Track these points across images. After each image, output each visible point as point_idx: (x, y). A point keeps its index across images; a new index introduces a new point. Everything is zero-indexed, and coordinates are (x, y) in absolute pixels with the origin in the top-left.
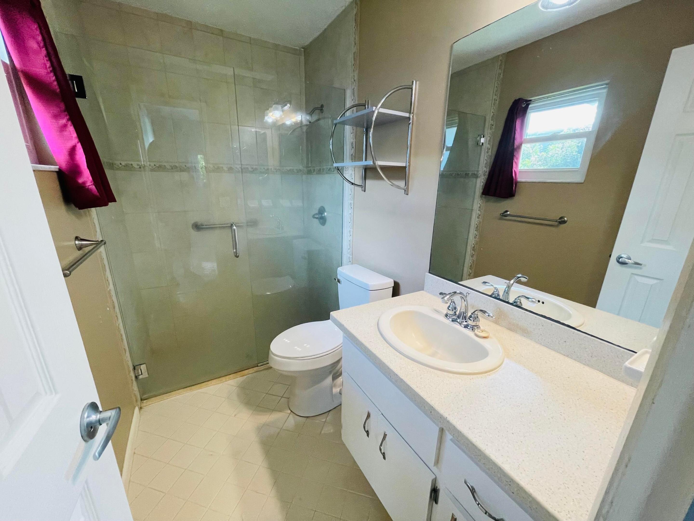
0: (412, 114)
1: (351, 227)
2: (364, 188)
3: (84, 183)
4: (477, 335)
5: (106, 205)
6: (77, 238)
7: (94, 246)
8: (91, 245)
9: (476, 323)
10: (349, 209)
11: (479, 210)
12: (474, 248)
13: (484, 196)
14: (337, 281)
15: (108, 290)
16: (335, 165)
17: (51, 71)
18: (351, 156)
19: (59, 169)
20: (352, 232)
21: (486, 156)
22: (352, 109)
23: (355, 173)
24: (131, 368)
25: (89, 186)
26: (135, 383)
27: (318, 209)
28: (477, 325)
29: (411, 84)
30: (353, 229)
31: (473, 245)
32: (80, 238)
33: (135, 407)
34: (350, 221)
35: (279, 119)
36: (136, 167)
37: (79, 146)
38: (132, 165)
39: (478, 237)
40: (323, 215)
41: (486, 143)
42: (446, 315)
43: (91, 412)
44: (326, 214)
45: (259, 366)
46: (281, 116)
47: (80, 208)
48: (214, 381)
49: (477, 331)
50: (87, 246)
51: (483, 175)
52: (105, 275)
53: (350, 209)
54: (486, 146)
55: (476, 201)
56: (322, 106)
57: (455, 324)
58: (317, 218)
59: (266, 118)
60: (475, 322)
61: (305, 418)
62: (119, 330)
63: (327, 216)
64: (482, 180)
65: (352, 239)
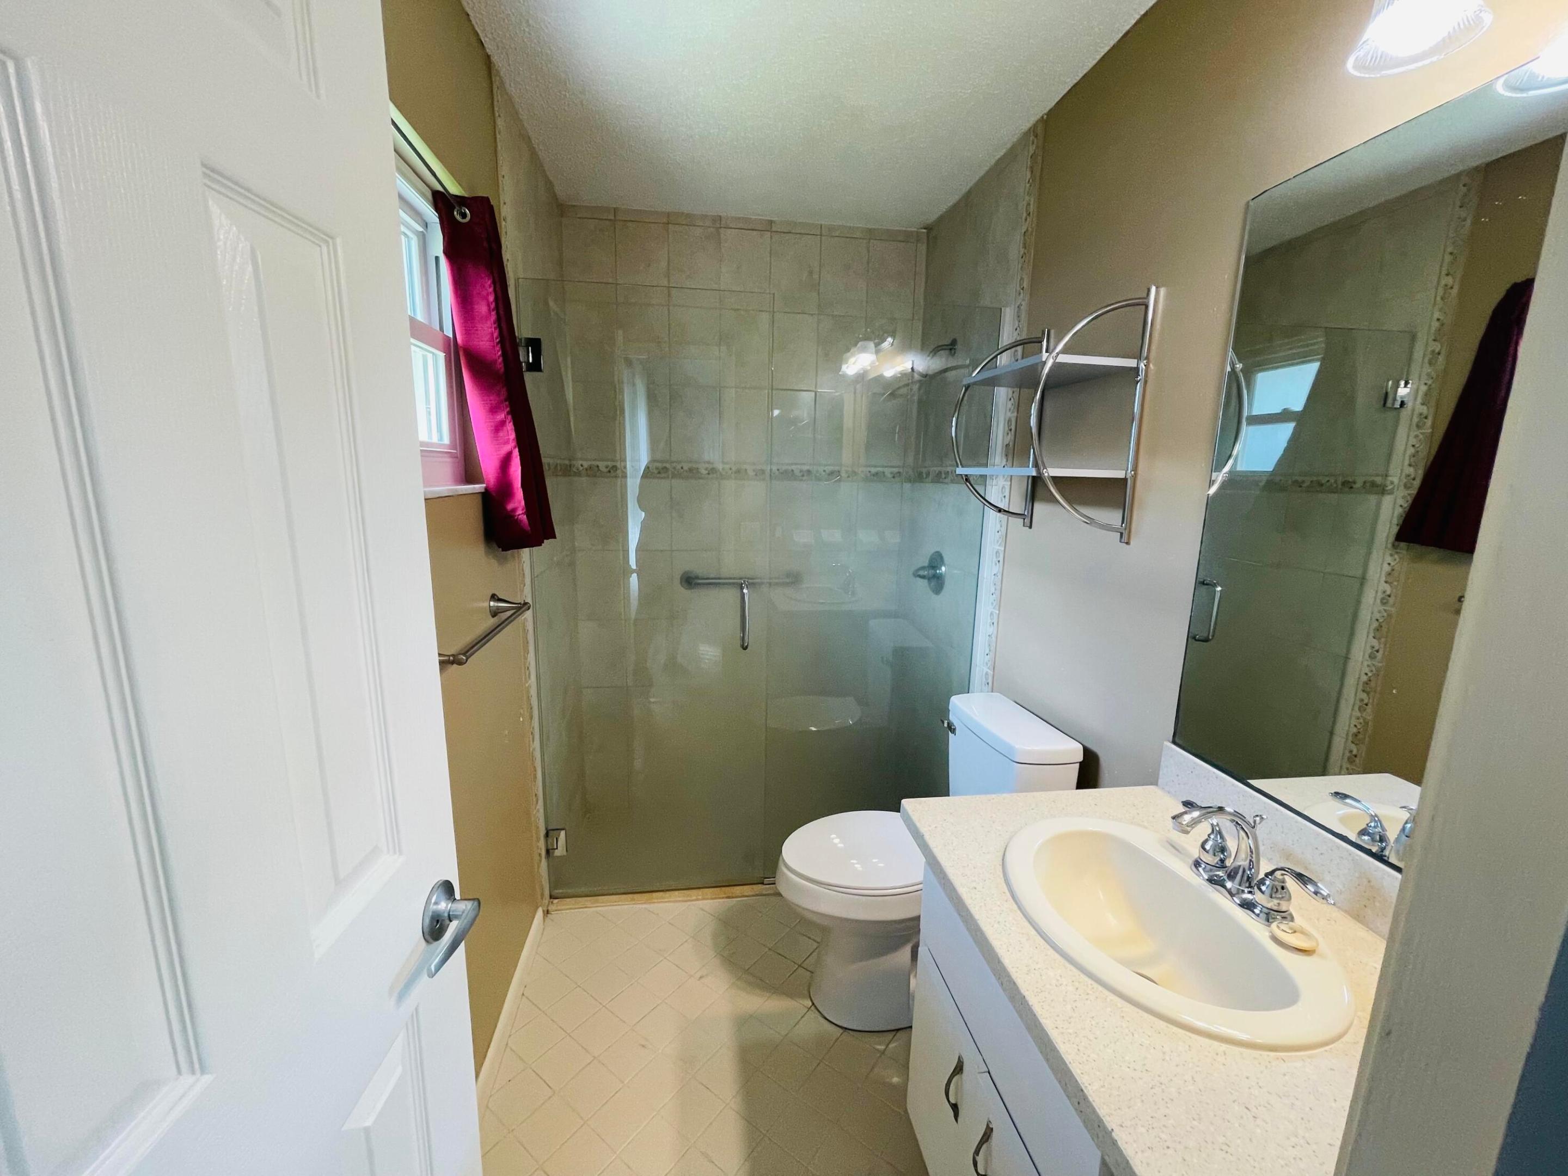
0: (1145, 362)
1: (994, 604)
2: (1028, 519)
3: (514, 510)
4: (1275, 939)
5: (539, 543)
6: (494, 597)
7: (513, 611)
8: (512, 608)
9: (1279, 904)
10: (994, 564)
11: (1386, 582)
12: (1367, 687)
13: (1403, 544)
14: (946, 725)
15: (527, 685)
16: (960, 471)
17: (498, 343)
18: (1004, 449)
19: (486, 489)
20: (995, 617)
21: (1413, 434)
22: (1013, 350)
23: (1011, 485)
24: (542, 832)
25: (519, 515)
26: (544, 863)
27: (929, 557)
28: (1284, 909)
29: (1145, 295)
30: (999, 611)
31: (1365, 678)
32: (497, 597)
33: (537, 908)
34: (993, 590)
35: (869, 368)
36: (605, 470)
37: (516, 453)
38: (598, 466)
39: (1379, 655)
40: (938, 571)
41: (1415, 399)
42: (1197, 864)
43: (443, 897)
44: (943, 569)
45: (765, 882)
46: (873, 363)
47: (505, 549)
48: (676, 893)
49: (1278, 927)
50: (505, 610)
51: (1402, 488)
52: (526, 658)
53: (996, 564)
54: (1416, 407)
55: (1376, 555)
56: (954, 342)
57: (1217, 890)
58: (923, 577)
59: (844, 368)
60: (1276, 901)
61: (841, 1031)
62: (533, 760)
63: (945, 573)
64: (1400, 501)
65: (995, 632)
